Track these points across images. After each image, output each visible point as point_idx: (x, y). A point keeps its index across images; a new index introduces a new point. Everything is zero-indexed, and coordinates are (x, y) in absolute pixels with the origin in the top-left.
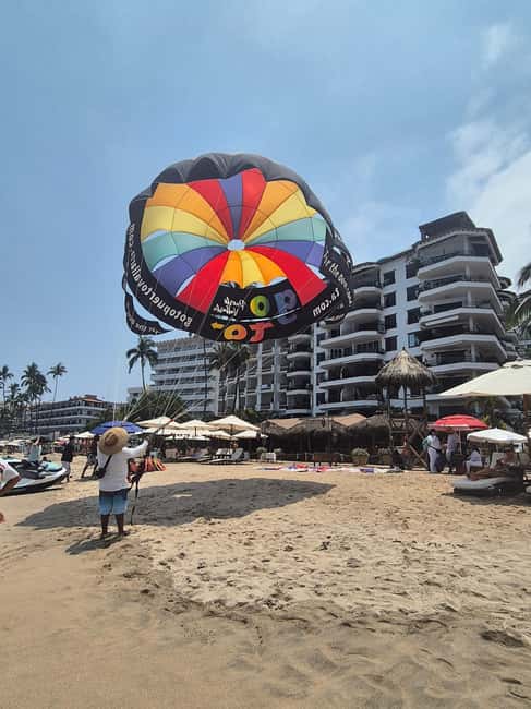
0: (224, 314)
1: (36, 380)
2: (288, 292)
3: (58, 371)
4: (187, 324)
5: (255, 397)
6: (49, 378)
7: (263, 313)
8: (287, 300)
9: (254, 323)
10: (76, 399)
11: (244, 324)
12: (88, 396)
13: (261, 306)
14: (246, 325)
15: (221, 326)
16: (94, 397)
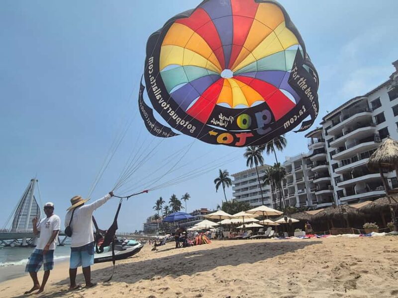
0: (218, 125)
1: (176, 203)
2: (266, 112)
3: (186, 197)
4: (192, 131)
5: (295, 198)
6: (182, 201)
7: (246, 126)
8: (265, 118)
9: (240, 133)
10: (197, 211)
11: (231, 133)
12: (202, 209)
13: (244, 122)
14: (233, 134)
15: (215, 134)
16: (206, 210)
